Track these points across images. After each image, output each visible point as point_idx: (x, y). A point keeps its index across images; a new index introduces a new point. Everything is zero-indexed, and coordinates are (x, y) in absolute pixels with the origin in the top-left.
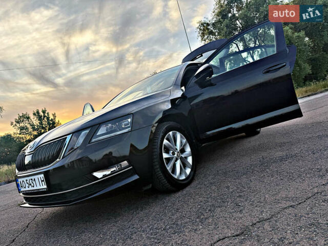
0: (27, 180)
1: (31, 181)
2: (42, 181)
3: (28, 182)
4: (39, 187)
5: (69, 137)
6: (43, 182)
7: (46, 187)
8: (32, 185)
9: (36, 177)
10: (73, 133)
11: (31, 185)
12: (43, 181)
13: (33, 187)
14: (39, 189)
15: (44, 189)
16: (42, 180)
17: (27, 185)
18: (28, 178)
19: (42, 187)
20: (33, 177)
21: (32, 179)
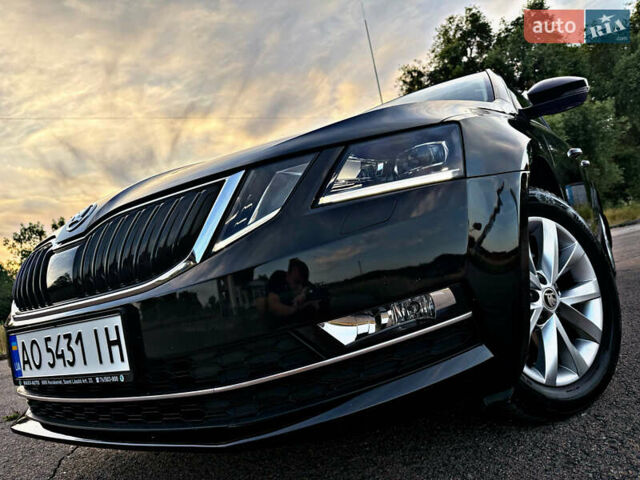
0: (48, 340)
1: (64, 343)
2: (111, 344)
3: (52, 345)
4: (93, 368)
5: (232, 183)
6: (115, 349)
7: (125, 367)
8: (68, 357)
9: (86, 328)
10: (248, 168)
11: (62, 356)
12: (117, 342)
13: (72, 364)
14: (94, 376)
15: (117, 374)
16: (113, 337)
17: (48, 358)
18: (53, 333)
19: (108, 368)
20: (73, 329)
21: (68, 336)
